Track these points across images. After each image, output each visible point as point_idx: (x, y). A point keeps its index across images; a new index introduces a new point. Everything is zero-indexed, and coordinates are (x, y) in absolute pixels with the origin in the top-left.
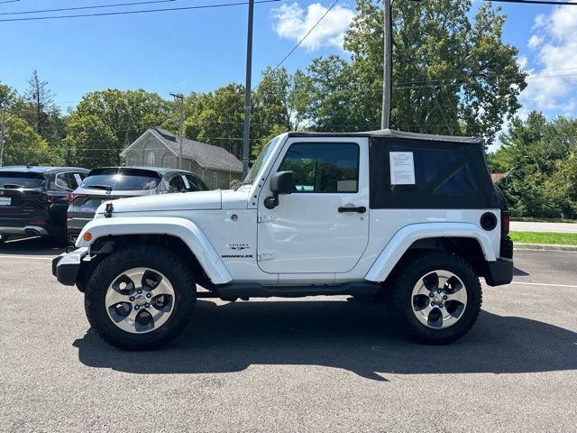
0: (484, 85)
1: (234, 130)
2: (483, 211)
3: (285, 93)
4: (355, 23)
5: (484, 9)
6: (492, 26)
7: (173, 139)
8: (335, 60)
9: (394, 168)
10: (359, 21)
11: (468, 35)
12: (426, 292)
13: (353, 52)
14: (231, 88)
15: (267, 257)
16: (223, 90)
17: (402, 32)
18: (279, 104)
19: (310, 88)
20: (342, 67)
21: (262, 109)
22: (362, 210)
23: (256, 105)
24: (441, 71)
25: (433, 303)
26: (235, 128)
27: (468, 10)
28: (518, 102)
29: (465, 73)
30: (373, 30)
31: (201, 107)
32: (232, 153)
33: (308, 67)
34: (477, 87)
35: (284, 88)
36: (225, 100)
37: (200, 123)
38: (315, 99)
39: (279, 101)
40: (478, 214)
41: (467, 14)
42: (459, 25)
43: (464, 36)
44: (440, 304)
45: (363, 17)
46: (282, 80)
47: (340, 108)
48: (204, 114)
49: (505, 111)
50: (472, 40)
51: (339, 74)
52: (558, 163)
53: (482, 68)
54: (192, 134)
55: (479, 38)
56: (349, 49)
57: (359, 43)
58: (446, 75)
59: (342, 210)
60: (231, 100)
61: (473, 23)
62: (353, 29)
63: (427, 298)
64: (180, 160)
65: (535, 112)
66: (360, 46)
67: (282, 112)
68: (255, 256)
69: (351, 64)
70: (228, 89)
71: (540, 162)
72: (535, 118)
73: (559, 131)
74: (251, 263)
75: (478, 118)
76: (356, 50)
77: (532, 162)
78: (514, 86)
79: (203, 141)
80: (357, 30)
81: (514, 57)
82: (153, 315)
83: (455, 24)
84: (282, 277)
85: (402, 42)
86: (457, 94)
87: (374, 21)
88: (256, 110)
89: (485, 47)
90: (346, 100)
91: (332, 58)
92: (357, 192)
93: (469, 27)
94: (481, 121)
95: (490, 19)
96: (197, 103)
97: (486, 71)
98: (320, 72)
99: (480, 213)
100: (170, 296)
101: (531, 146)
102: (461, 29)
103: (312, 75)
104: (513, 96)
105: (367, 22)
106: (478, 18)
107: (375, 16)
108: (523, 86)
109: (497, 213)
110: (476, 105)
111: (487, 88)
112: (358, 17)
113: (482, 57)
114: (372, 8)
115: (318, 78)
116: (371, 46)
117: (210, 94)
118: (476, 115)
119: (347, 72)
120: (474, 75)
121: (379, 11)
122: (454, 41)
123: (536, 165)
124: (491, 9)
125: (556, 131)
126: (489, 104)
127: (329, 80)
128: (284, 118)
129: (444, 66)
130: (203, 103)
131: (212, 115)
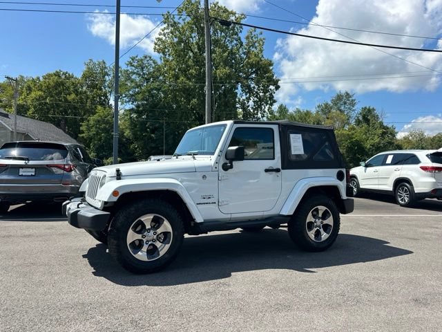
0: (252, 86)
1: (61, 109)
2: (338, 170)
3: (105, 81)
4: (162, 32)
5: (251, 32)
6: (257, 44)
7: (6, 116)
8: (148, 59)
9: (293, 144)
10: (165, 31)
11: (241, 50)
12: (313, 220)
13: (161, 54)
14: (57, 74)
15: (225, 203)
16: (49, 76)
17: (197, 43)
18: (101, 89)
19: (128, 78)
20: (154, 65)
21: (85, 92)
22: (277, 170)
23: (80, 89)
24: (226, 74)
25: (317, 226)
26: (62, 107)
27: (241, 32)
28: (275, 99)
29: (240, 76)
30: (176, 40)
31: (29, 89)
32: (61, 128)
33: (127, 63)
34: (249, 87)
35: (104, 77)
36: (52, 84)
37: (29, 102)
38: (133, 87)
39: (100, 87)
40: (335, 171)
41: (240, 35)
42: (235, 42)
43: (238, 50)
44: (319, 227)
45: (168, 29)
46: (102, 70)
47: (152, 96)
48: (33, 95)
49: (267, 104)
50: (244, 53)
51: (152, 70)
53: (252, 73)
54: (22, 110)
55: (249, 52)
56: (158, 52)
57: (166, 48)
58: (229, 76)
59: (267, 171)
60: (58, 84)
61: (244, 41)
62: (161, 37)
63: (313, 223)
64: (15, 134)
65: (282, 105)
66: (167, 50)
67: (103, 96)
68: (217, 203)
69: (159, 63)
70: (55, 75)
72: (283, 109)
73: (297, 118)
74: (214, 207)
75: (250, 108)
76: (164, 53)
78: (272, 87)
79: (33, 118)
80: (164, 38)
81: (271, 68)
82: (158, 247)
83: (232, 41)
84: (234, 216)
85: (196, 50)
86: (236, 91)
87: (177, 33)
88: (81, 93)
89: (253, 59)
90: (158, 90)
91: (146, 57)
92: (274, 159)
93: (242, 45)
94: (252, 111)
95: (255, 40)
96: (26, 85)
97: (254, 76)
98: (136, 67)
99: (336, 171)
100: (170, 232)
102: (237, 45)
103: (130, 69)
104: (271, 94)
105: (172, 33)
106: (247, 38)
107: (177, 29)
108: (277, 88)
109: (344, 171)
110: (248, 99)
111: (254, 87)
112: (165, 29)
113: (252, 66)
114: (175, 23)
115: (135, 71)
116: (176, 51)
117: (38, 78)
118: (248, 106)
119: (158, 70)
120: (247, 78)
121: (180, 26)
122: (232, 53)
124: (256, 33)
126: (256, 99)
127: (144, 74)
128: (104, 101)
129: (227, 70)
130: (32, 86)
131: (40, 96)
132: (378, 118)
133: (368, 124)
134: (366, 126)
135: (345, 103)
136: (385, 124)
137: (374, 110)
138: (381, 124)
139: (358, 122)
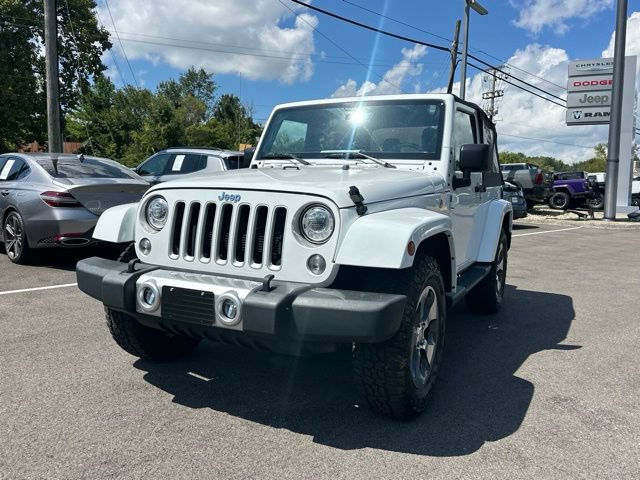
28: (103, 63)
52: (134, 135)
71: (114, 132)
72: (104, 83)
73: (130, 100)
77: (106, 132)
78: (97, 44)
81: (92, 10)
97: (59, 17)
101: (104, 113)
108: (107, 46)
123: (111, 134)
125: (127, 101)
132: (244, 112)
133: (233, 120)
134: (231, 122)
135: (200, 86)
136: (255, 122)
137: (237, 100)
138: (250, 120)
139: (219, 116)
